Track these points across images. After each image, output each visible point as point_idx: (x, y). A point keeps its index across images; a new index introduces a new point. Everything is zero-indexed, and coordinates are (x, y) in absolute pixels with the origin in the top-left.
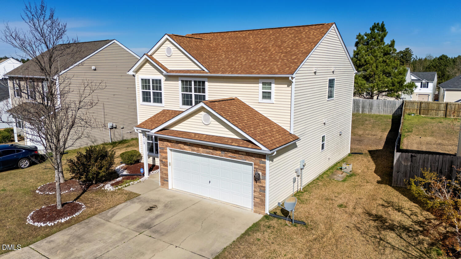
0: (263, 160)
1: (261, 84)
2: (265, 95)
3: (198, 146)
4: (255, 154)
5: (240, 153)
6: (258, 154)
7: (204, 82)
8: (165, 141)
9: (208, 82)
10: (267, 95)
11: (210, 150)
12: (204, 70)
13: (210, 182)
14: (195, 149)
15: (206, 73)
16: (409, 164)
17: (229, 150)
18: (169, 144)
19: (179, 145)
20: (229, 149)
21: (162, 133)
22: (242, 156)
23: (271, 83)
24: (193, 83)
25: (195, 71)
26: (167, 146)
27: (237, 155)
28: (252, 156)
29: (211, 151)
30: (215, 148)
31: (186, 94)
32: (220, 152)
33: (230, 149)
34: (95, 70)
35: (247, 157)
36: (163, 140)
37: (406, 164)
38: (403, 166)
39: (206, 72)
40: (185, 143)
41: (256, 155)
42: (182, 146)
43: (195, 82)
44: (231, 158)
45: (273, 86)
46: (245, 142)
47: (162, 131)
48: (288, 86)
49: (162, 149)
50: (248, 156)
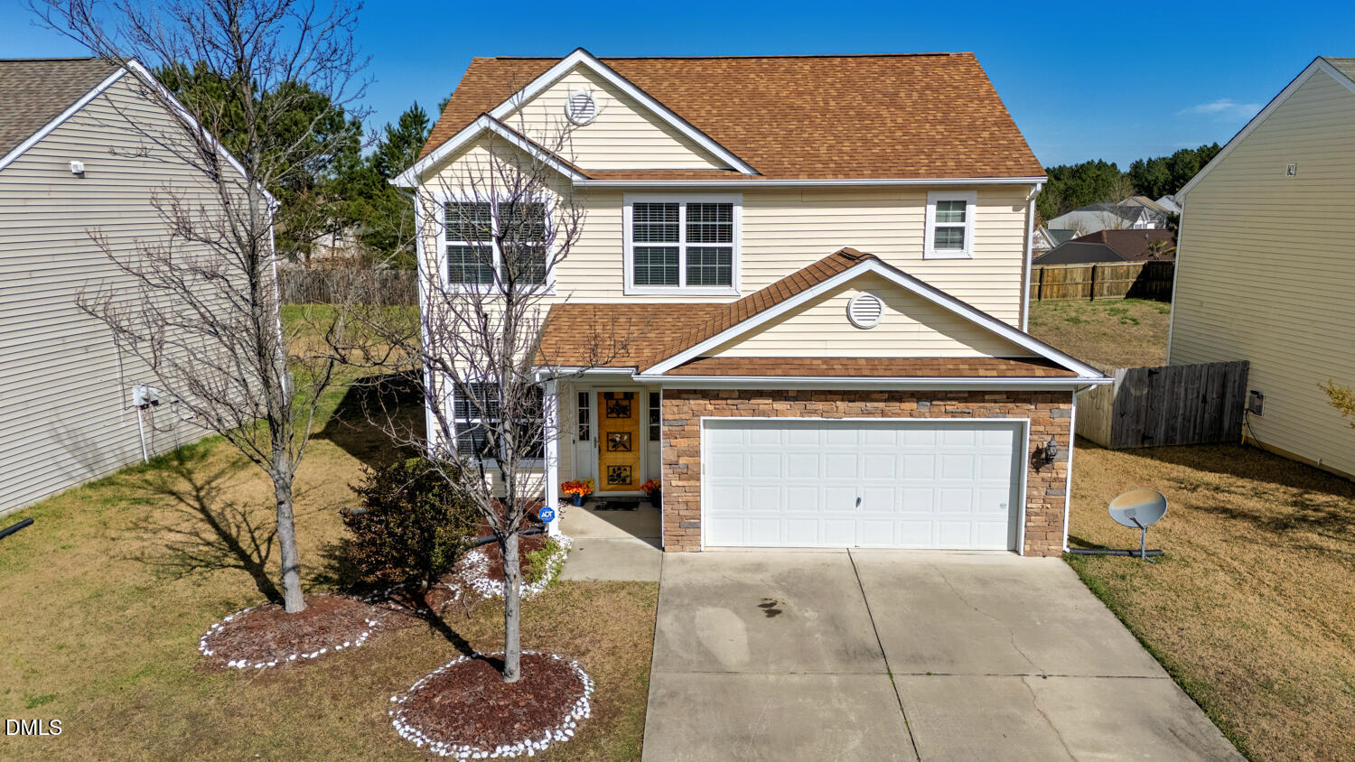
0: (1062, 406)
1: (934, 207)
2: (943, 236)
3: (829, 397)
4: (1036, 392)
5: (987, 397)
6: (1049, 392)
7: (727, 208)
8: (691, 396)
9: (745, 206)
10: (950, 238)
11: (876, 404)
12: (735, 170)
13: (859, 501)
14: (820, 406)
15: (742, 176)
16: (1145, 392)
17: (949, 395)
18: (709, 405)
19: (753, 401)
20: (946, 392)
21: (694, 372)
22: (993, 404)
23: (964, 203)
24: (683, 211)
25: (697, 174)
26: (695, 414)
27: (973, 406)
28: (1024, 401)
29: (881, 405)
30: (895, 396)
31: (651, 248)
32: (914, 405)
33: (951, 392)
34: (81, 175)
35: (1010, 405)
36: (685, 396)
37: (1138, 394)
38: (1133, 398)
39: (745, 175)
40: (778, 395)
41: (1040, 396)
42: (764, 404)
43: (690, 207)
44: (952, 417)
45: (971, 210)
46: (1012, 362)
47: (691, 366)
48: (1016, 209)
49: (682, 424)
50: (1014, 402)
